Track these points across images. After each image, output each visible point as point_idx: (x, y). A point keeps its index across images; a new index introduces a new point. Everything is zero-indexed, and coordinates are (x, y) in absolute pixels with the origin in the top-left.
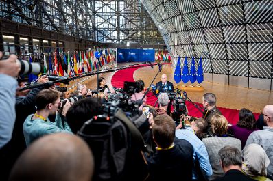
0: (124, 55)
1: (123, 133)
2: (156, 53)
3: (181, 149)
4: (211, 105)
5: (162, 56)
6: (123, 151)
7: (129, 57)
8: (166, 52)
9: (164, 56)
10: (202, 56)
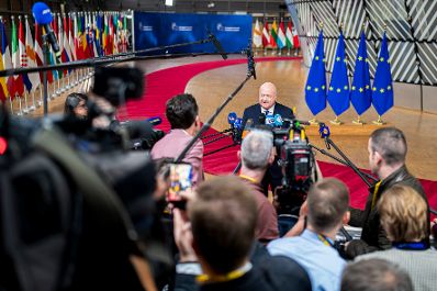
0: (157, 31)
1: (54, 192)
2: (257, 26)
3: (268, 279)
4: (389, 163)
5: (275, 36)
6: (56, 243)
7: (173, 38)
8: (286, 24)
9: (280, 34)
10: (391, 34)
